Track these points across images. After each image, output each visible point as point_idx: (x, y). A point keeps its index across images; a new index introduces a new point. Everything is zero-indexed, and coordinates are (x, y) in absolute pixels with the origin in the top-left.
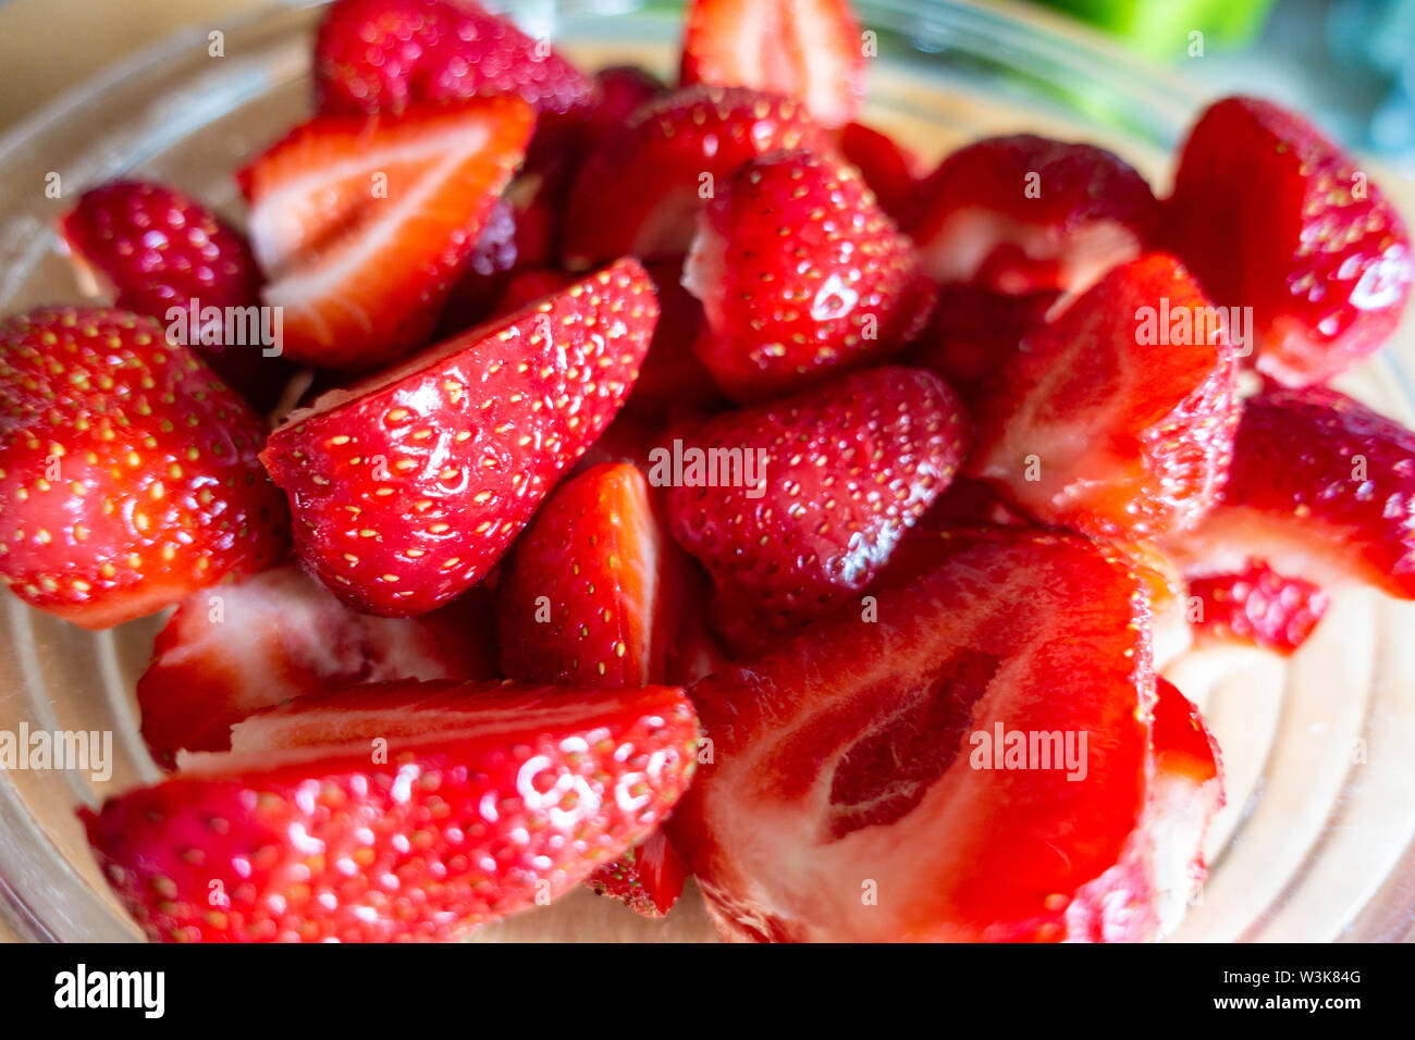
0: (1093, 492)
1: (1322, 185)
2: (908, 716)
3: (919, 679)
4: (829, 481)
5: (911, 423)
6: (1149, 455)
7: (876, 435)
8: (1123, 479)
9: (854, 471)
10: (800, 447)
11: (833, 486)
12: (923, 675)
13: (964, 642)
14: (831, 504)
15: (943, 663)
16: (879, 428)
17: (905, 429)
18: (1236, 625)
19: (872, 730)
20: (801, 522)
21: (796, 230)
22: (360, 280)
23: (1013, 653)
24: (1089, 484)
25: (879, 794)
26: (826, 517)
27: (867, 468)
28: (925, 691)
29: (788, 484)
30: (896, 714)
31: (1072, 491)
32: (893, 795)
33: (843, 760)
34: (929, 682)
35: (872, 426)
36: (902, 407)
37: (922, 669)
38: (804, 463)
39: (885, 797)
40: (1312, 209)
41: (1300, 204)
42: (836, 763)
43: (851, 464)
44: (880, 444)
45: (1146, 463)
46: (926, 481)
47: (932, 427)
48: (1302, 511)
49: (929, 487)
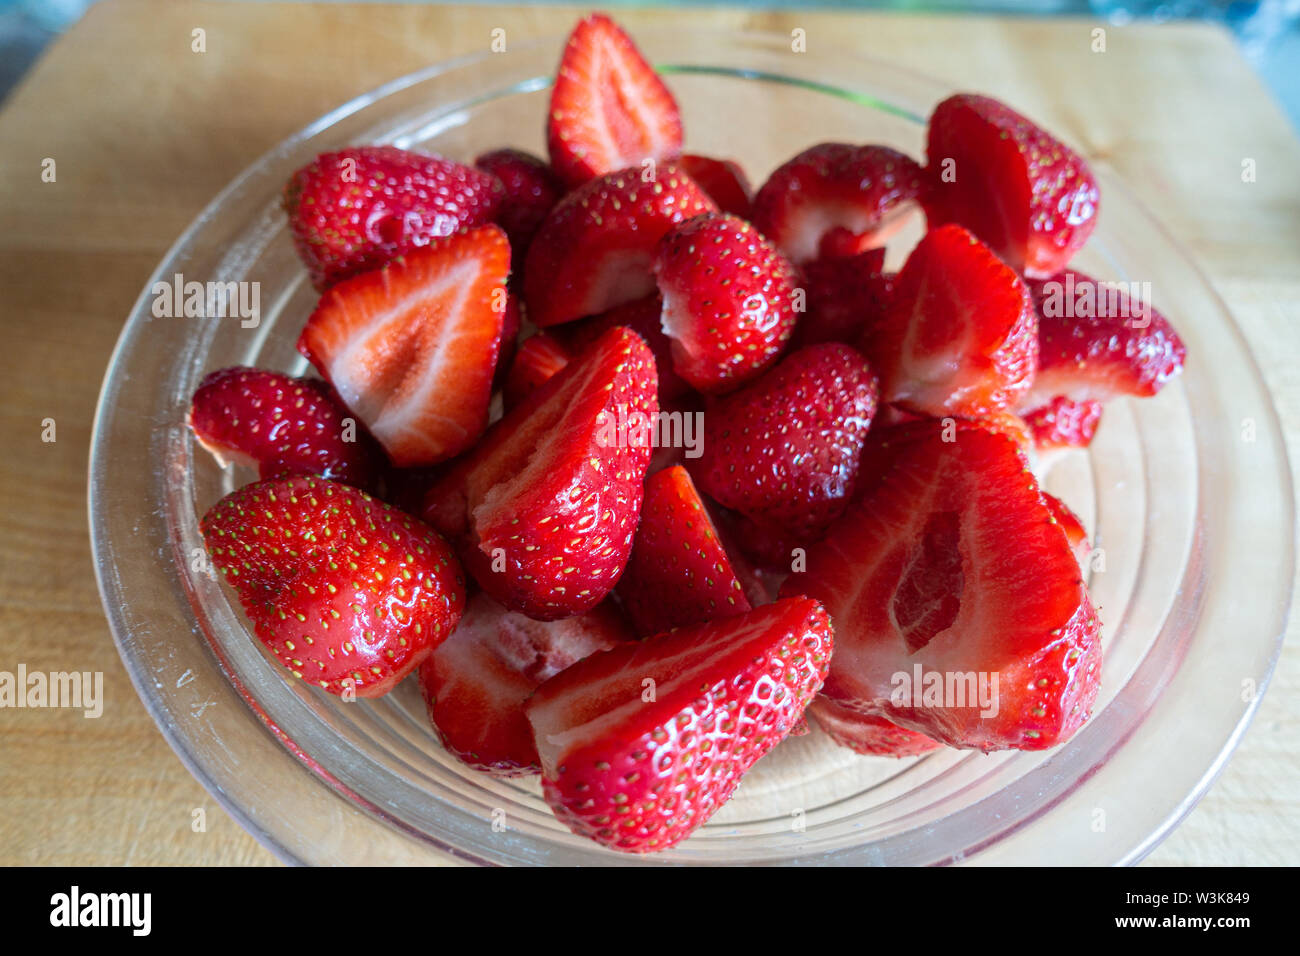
0: (971, 394)
1: (1035, 155)
2: (918, 564)
3: (914, 540)
4: (809, 436)
5: (843, 381)
6: (998, 365)
7: (825, 396)
8: (985, 381)
9: (821, 424)
10: (786, 421)
11: (813, 438)
12: (916, 537)
13: (931, 510)
14: (816, 451)
15: (925, 526)
16: (826, 391)
17: (840, 386)
18: (1054, 437)
19: (902, 579)
20: (803, 468)
21: (733, 278)
22: (437, 397)
23: (963, 507)
24: (966, 390)
25: (920, 614)
26: (816, 459)
27: (827, 420)
28: (920, 546)
29: (787, 445)
30: (911, 565)
31: (956, 397)
32: (929, 612)
33: (896, 603)
34: (920, 540)
35: (821, 391)
36: (834, 373)
37: (914, 534)
38: (790, 429)
39: (925, 614)
40: (1033, 172)
41: (1025, 171)
42: (893, 604)
43: (817, 420)
44: (830, 401)
45: (997, 369)
46: (862, 415)
47: (855, 380)
48: (1082, 365)
49: (865, 418)
